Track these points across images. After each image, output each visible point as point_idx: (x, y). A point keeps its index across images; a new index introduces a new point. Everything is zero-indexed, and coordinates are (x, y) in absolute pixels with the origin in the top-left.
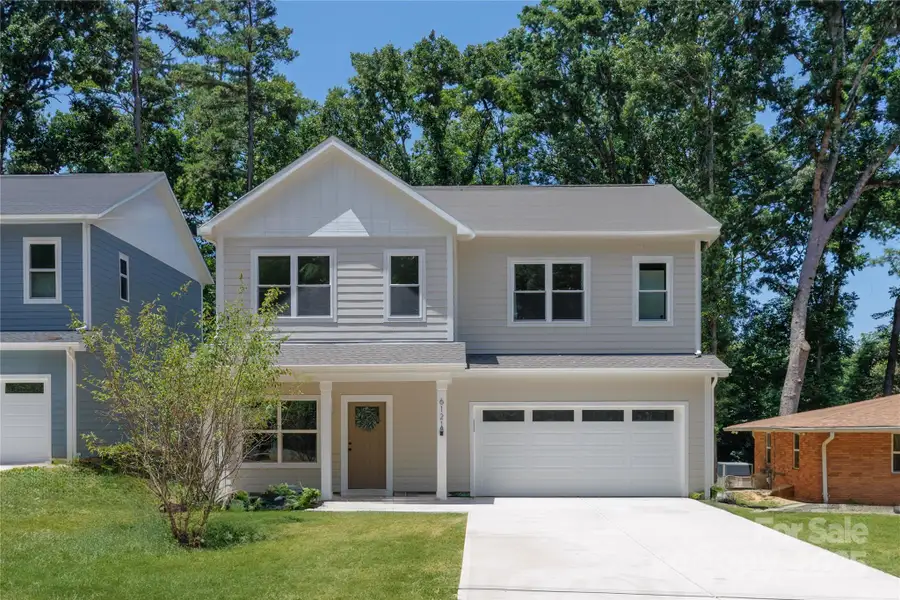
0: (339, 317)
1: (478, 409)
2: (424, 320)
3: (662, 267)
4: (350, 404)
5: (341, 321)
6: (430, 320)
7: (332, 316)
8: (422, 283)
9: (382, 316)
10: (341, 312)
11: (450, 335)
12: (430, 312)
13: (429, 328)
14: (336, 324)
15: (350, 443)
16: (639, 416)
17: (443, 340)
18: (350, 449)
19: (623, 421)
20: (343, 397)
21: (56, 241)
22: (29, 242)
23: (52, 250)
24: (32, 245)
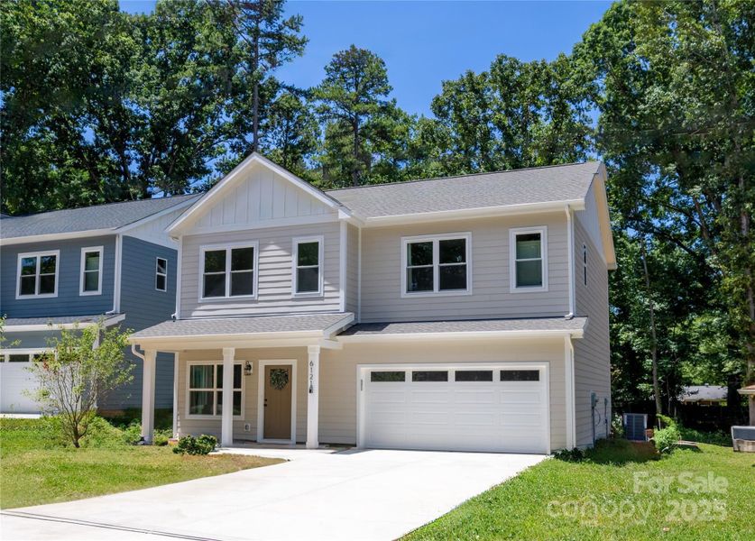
0: (259, 295)
1: (364, 372)
2: (322, 295)
3: (536, 237)
4: (266, 367)
5: (260, 298)
6: (327, 295)
7: (254, 295)
8: (321, 265)
9: (290, 294)
10: (261, 292)
11: (342, 308)
12: (327, 288)
13: (326, 301)
14: (257, 302)
15: (266, 400)
16: (506, 376)
17: (337, 311)
18: (265, 405)
19: (491, 380)
20: (260, 361)
21: (100, 249)
22: (85, 251)
23: (98, 256)
24: (87, 254)
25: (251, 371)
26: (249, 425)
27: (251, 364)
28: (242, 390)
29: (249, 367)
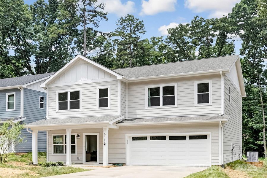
0: (82, 109)
1: (129, 137)
2: (110, 108)
4: (86, 136)
6: (112, 108)
7: (80, 109)
8: (109, 97)
9: (96, 108)
11: (119, 113)
13: (111, 111)
14: (81, 111)
17: (116, 114)
19: (185, 139)
20: (83, 134)
21: (14, 93)
22: (7, 94)
23: (13, 96)
24: (8, 95)
25: (80, 137)
26: (79, 157)
27: (80, 135)
28: (76, 144)
29: (79, 136)
